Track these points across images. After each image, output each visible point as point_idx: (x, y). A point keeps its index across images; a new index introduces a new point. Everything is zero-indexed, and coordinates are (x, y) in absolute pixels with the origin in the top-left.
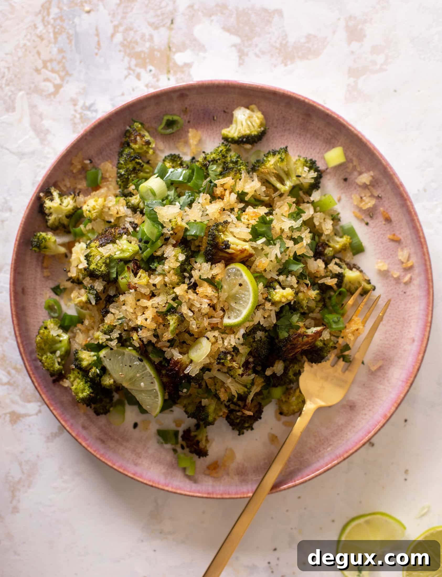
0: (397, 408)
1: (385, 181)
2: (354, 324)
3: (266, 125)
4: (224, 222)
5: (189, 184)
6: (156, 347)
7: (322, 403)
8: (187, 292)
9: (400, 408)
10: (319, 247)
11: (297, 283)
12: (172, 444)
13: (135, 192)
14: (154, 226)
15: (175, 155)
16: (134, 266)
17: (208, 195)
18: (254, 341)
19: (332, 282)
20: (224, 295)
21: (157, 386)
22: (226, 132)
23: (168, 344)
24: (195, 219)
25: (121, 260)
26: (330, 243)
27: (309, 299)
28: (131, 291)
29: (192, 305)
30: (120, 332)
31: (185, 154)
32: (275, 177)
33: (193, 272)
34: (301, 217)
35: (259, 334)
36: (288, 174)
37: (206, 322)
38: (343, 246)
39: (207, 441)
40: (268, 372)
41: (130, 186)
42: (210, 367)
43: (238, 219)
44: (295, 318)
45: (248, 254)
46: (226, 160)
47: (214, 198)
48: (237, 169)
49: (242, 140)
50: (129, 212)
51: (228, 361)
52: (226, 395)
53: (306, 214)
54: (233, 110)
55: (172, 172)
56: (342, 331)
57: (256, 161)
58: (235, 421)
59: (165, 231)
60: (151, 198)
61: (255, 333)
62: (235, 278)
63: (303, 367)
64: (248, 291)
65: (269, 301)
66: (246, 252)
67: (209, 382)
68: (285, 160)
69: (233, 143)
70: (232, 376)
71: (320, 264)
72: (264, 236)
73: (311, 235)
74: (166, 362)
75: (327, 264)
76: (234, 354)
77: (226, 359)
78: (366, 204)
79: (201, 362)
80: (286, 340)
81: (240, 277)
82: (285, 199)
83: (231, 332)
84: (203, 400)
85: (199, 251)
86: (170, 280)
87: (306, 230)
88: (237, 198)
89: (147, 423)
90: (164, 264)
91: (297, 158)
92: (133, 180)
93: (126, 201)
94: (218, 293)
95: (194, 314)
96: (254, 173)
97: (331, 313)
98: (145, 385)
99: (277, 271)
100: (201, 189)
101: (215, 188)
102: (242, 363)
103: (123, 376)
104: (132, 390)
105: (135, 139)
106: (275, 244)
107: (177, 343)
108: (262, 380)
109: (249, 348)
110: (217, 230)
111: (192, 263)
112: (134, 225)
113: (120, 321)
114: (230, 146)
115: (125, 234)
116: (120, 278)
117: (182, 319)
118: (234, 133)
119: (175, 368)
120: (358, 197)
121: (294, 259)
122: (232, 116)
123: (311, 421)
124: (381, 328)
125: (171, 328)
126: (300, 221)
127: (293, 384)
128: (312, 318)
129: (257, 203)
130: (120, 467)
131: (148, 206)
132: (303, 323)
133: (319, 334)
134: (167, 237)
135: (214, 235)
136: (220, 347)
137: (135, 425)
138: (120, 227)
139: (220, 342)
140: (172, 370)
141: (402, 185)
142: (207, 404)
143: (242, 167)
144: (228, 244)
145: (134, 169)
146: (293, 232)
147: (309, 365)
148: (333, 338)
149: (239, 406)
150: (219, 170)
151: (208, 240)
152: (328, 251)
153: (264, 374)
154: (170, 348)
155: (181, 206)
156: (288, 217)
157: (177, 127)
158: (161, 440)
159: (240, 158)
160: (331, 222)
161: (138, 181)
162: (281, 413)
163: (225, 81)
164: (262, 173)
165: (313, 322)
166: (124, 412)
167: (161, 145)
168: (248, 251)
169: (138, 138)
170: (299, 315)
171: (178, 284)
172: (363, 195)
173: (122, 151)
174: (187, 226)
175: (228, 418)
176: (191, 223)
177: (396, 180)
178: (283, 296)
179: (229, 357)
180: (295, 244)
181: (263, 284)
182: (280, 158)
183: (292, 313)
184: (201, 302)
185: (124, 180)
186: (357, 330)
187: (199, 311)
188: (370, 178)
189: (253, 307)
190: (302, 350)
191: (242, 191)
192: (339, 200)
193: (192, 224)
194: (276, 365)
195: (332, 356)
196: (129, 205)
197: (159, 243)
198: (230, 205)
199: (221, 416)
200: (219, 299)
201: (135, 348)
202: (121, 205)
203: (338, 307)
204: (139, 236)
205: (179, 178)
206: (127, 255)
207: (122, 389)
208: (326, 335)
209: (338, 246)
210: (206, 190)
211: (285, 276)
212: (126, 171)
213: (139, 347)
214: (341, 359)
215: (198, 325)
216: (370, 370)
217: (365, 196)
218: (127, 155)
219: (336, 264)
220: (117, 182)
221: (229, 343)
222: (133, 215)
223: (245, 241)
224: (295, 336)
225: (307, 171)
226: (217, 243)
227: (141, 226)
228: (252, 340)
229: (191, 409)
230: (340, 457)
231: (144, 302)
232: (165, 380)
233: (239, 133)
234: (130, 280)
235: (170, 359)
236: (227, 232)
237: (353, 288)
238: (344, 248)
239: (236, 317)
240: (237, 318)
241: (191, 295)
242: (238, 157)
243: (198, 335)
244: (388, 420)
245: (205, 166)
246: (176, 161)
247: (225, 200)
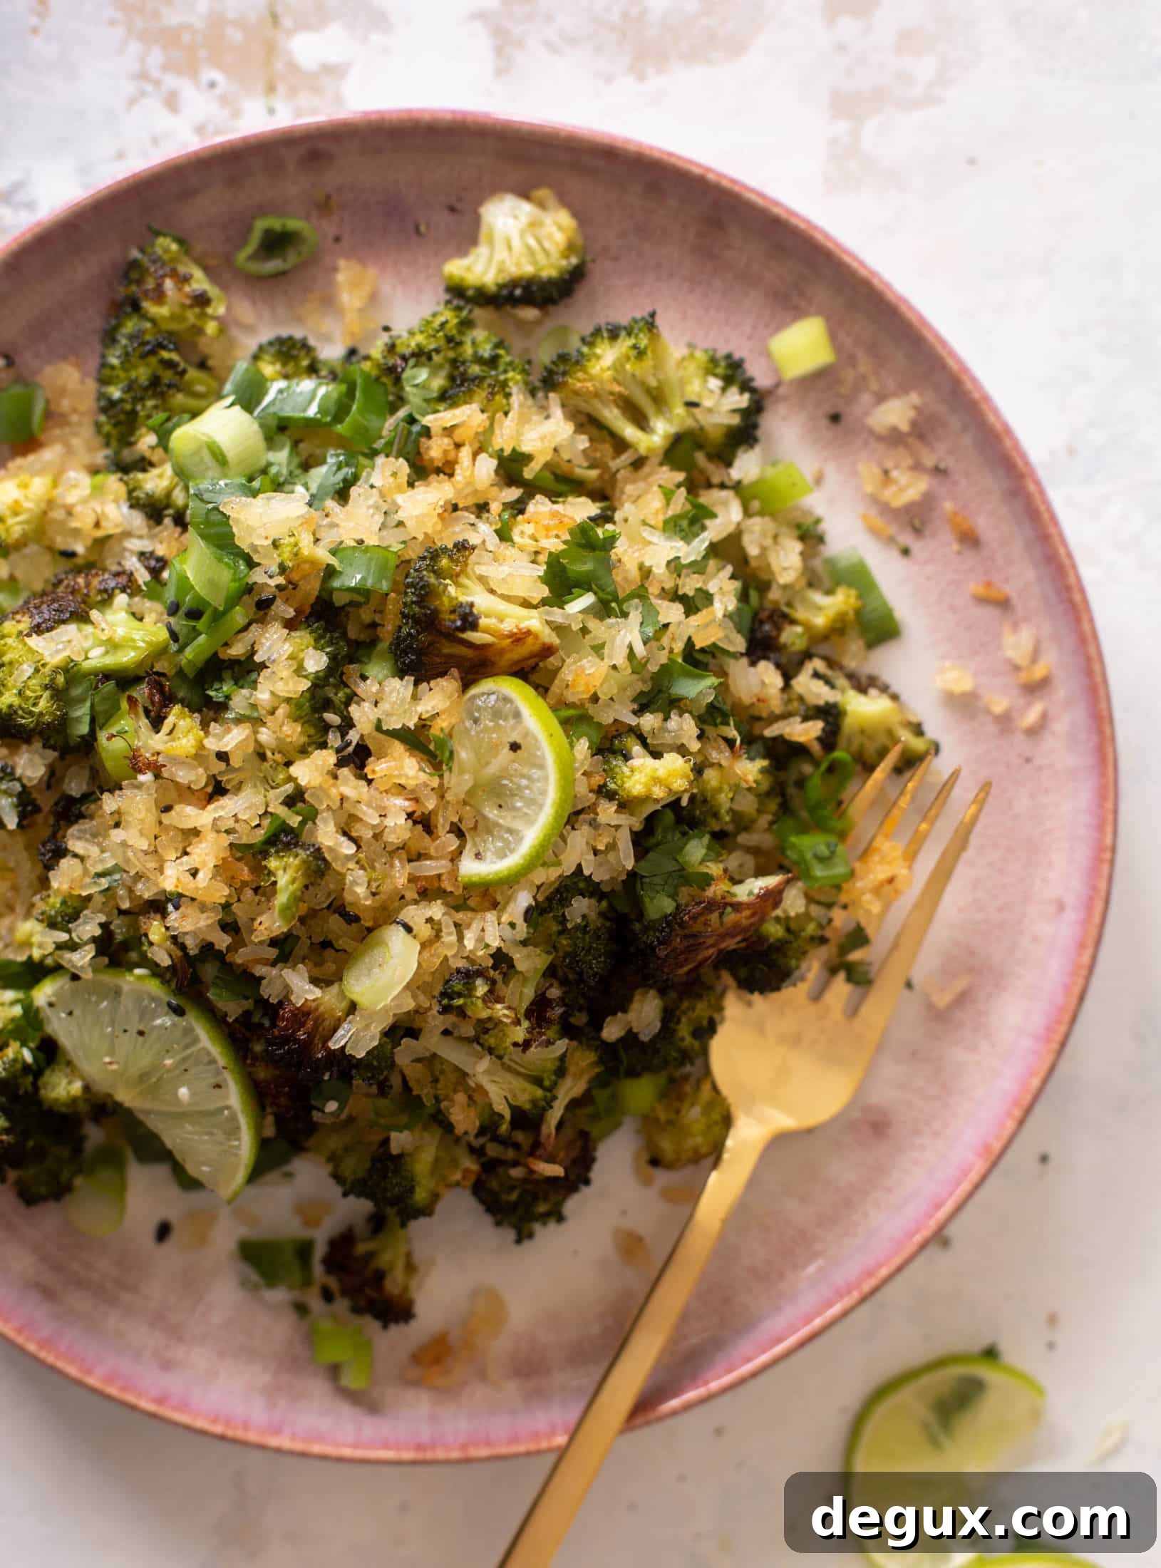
0: (1021, 1123)
1: (955, 422)
2: (880, 863)
3: (585, 249)
4: (456, 545)
5: (339, 428)
6: (231, 964)
7: (785, 1121)
8: (336, 777)
9: (1031, 1122)
10: (762, 622)
11: (700, 737)
12: (291, 1288)
13: (156, 456)
14: (220, 560)
15: (290, 338)
16: (151, 696)
17: (401, 460)
18: (564, 931)
19: (806, 732)
20: (459, 782)
21: (234, 1097)
22: (457, 268)
23: (273, 953)
24: (358, 537)
25: (106, 675)
26: (796, 611)
27: (736, 788)
28: (141, 778)
29: (353, 818)
30: (103, 919)
31: (327, 338)
32: (618, 406)
33: (354, 710)
34: (704, 528)
35: (580, 907)
36: (659, 398)
37: (400, 874)
38: (835, 621)
39: (410, 1268)
40: (612, 1031)
41: (141, 436)
42: (416, 1025)
43: (504, 535)
44: (696, 851)
45: (537, 647)
46: (460, 355)
47: (421, 471)
48: (497, 381)
49: (511, 293)
50: (137, 520)
51: (479, 1003)
52: (473, 1113)
53: (718, 521)
54: (480, 202)
55: (281, 391)
56: (844, 885)
57: (555, 358)
58: (505, 1197)
59: (258, 577)
60: (210, 473)
61: (566, 902)
62: (497, 725)
63: (720, 1009)
64: (542, 767)
65: (611, 796)
66: (530, 640)
67: (414, 1072)
68: (649, 353)
69: (480, 305)
70: (491, 1051)
71: (767, 676)
72: (589, 590)
73: (737, 585)
74: (265, 1015)
75: (788, 677)
76: (498, 977)
77: (470, 996)
78: (902, 490)
79: (386, 1009)
80: (669, 924)
81: (512, 722)
82: (650, 474)
83: (487, 904)
84: (394, 1135)
85: (374, 642)
86: (277, 738)
87: (719, 570)
88: (496, 472)
89: (203, 1219)
90: (254, 685)
91: (684, 351)
92: (149, 417)
93: (126, 483)
94: (441, 777)
95: (359, 847)
96: (552, 395)
97: (804, 829)
98: (193, 1094)
99: (634, 701)
100: (379, 444)
101: (423, 440)
102: (525, 1005)
103: (115, 1067)
104: (148, 1112)
105: (159, 286)
106: (625, 615)
107: (302, 948)
108: (591, 1057)
109: (548, 953)
110: (434, 572)
111: (351, 682)
112: (153, 563)
113: (104, 883)
114: (470, 311)
115: (123, 590)
116: (102, 736)
117: (319, 866)
118: (486, 271)
119: (294, 1032)
120: (877, 471)
121: (685, 660)
122: (476, 221)
123: (753, 1182)
124: (963, 874)
125: (281, 899)
126: (703, 541)
127: (692, 1063)
128: (749, 850)
129: (562, 488)
130: (109, 1379)
131: (199, 496)
132: (721, 866)
133: (773, 897)
134: (264, 596)
135: (422, 588)
136: (450, 953)
137: (163, 1231)
138: (104, 570)
139: (450, 937)
140: (285, 1040)
141: (1008, 431)
142: (409, 1148)
143: (511, 374)
144: (471, 613)
145: (155, 382)
146: (679, 576)
147: (740, 998)
148: (815, 910)
149: (516, 1146)
150: (438, 383)
151: (405, 604)
152: (792, 636)
153: (599, 1038)
154: (280, 965)
155: (312, 496)
156: (664, 530)
157: (300, 253)
158: (254, 1277)
159: (504, 348)
160: (797, 547)
161: (168, 419)
162: (655, 1162)
163: (453, 112)
164: (576, 393)
165: (750, 861)
166: (121, 1189)
167: (245, 311)
168: (536, 637)
169: (169, 284)
170: (706, 839)
171: (304, 752)
172: (889, 464)
173: (116, 328)
174: (333, 561)
175: (479, 1189)
176: (345, 549)
177: (992, 419)
178: (657, 781)
179: (481, 988)
180: (687, 614)
181: (590, 741)
182: (635, 347)
183: (684, 834)
184: (385, 808)
185: (122, 417)
186: (891, 880)
187: (377, 836)
188: (911, 414)
189: (557, 816)
190: (720, 951)
191: (514, 450)
192: (819, 480)
193: (349, 552)
194: (635, 1006)
195: (813, 967)
196: (138, 499)
197: (239, 616)
198: (476, 492)
199: (458, 1184)
200: (442, 797)
201: (157, 971)
202: (111, 497)
203: (827, 812)
204: (170, 594)
205: (305, 410)
206: (126, 658)
207: (114, 1112)
208: (794, 903)
209: (820, 621)
210: (395, 447)
211: (660, 716)
212: (129, 389)
213: (173, 968)
214: (841, 976)
215: (374, 885)
216: (930, 1006)
217: (897, 467)
218: (131, 337)
219: (816, 675)
220: (98, 426)
221: (480, 940)
222: (150, 528)
223: (526, 604)
224: (698, 909)
225: (718, 391)
226: (436, 612)
227: (176, 563)
228: (555, 928)
229: (354, 1166)
230: (849, 1292)
231: (188, 815)
232: (262, 1073)
233: (501, 271)
234: (136, 743)
235: (280, 1004)
236: (468, 577)
237: (871, 749)
238: (838, 625)
239: (502, 855)
240: (505, 856)
241: (349, 786)
242: (499, 345)
243: (375, 919)
244: (994, 1164)
245: (393, 374)
246: (296, 359)
247: (459, 476)
